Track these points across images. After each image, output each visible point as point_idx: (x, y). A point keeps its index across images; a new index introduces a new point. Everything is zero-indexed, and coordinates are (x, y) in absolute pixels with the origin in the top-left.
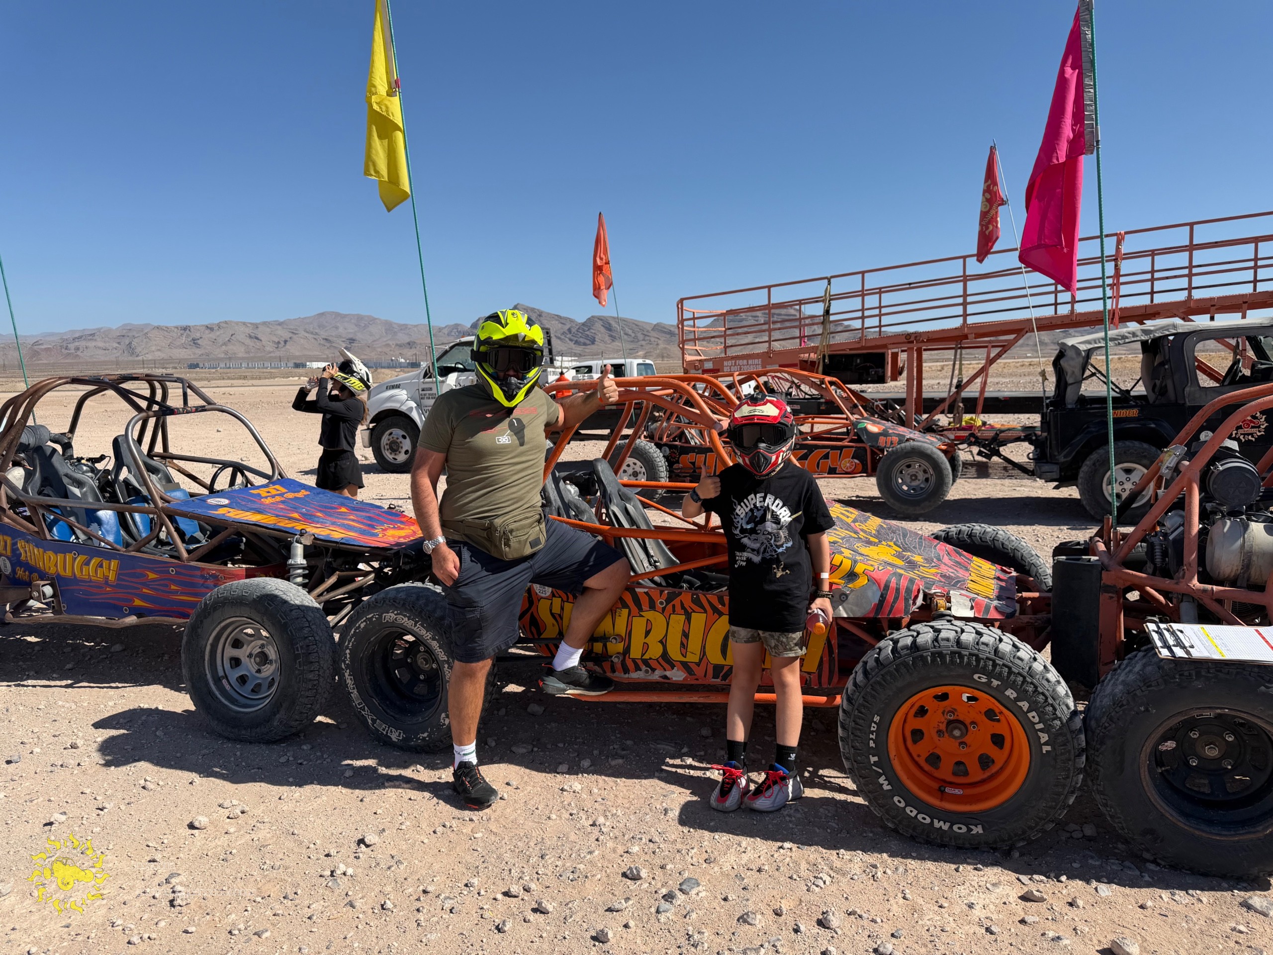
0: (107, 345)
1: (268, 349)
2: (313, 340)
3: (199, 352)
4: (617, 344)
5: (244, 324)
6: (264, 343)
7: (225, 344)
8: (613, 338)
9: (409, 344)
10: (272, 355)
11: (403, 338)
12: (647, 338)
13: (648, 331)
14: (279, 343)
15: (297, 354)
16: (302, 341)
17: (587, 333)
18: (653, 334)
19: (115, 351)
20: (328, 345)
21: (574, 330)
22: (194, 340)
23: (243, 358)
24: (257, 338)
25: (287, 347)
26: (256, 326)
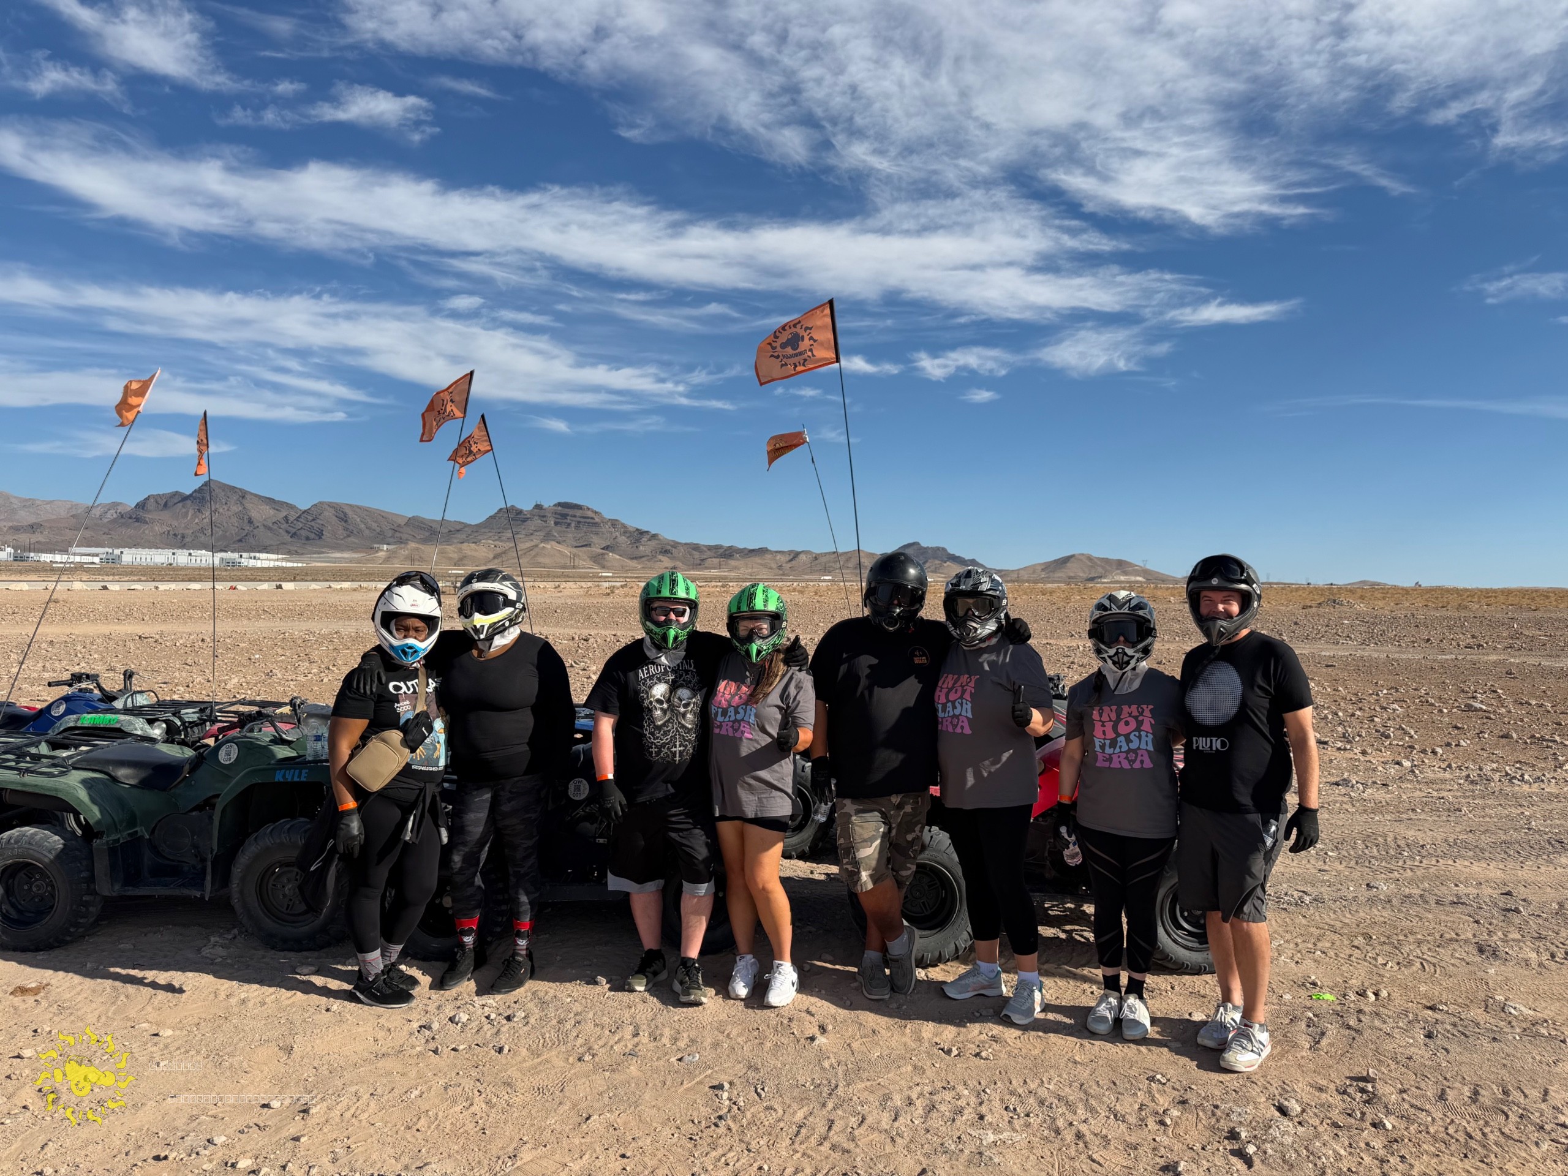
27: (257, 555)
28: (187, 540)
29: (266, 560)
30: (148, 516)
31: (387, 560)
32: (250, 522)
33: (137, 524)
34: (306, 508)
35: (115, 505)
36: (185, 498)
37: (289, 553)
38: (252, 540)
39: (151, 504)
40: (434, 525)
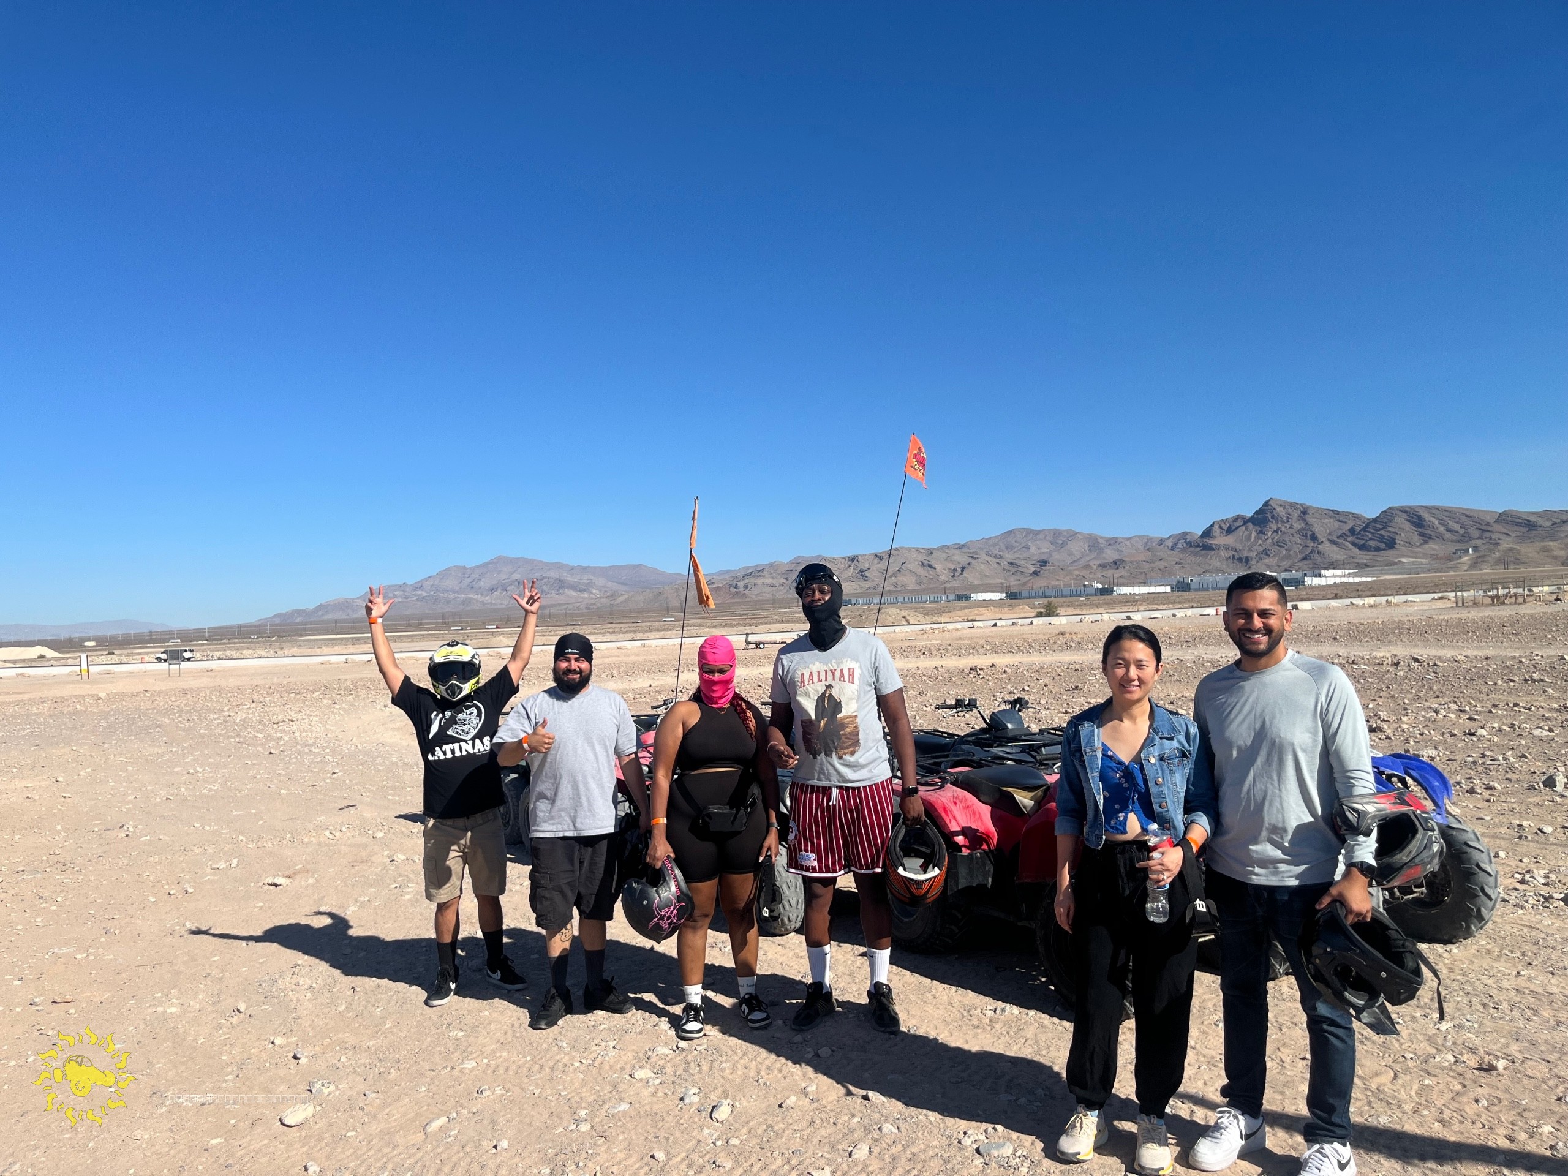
0: (774, 582)
1: (943, 578)
2: (996, 565)
3: (866, 585)
4: (1432, 546)
5: (917, 550)
6: (938, 571)
7: (894, 575)
8: (1426, 538)
9: (1115, 563)
10: (947, 585)
11: (1110, 555)
12: (1487, 534)
13: (1488, 524)
14: (955, 570)
15: (976, 583)
16: (982, 566)
17: (1382, 532)
18: (1498, 527)
19: (782, 588)
20: (1013, 570)
21: (1358, 529)
22: (861, 571)
23: (913, 591)
24: (930, 566)
25: (965, 574)
26: (930, 552)
27: (1323, 572)
28: (1252, 562)
29: (1331, 577)
30: (1214, 542)
31: (1474, 565)
32: (1314, 538)
33: (1204, 552)
34: (1374, 517)
35: (1185, 534)
36: (1246, 521)
37: (1358, 566)
38: (1316, 556)
39: (1216, 529)
40: (1532, 519)
